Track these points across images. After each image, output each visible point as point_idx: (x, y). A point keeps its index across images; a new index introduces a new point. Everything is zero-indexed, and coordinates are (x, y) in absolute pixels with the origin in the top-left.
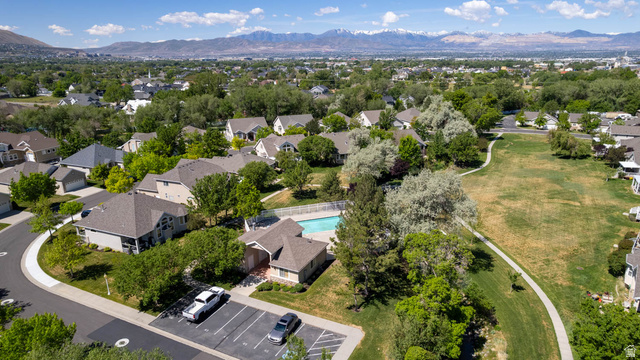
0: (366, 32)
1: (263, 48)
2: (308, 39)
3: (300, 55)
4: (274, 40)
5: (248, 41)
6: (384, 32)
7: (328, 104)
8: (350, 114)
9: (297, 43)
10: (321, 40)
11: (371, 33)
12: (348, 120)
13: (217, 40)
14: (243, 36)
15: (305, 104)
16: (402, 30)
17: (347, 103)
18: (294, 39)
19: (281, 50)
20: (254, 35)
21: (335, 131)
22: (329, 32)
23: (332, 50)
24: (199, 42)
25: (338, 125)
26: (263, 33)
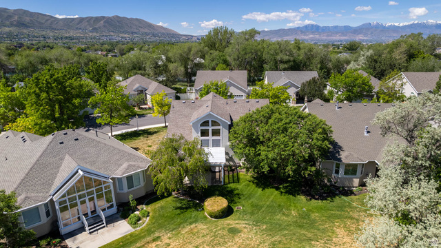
0: (396, 24)
1: (311, 36)
2: (347, 30)
3: (339, 41)
4: (320, 31)
5: (301, 31)
6: (414, 24)
7: (348, 62)
8: (380, 75)
9: (337, 33)
10: (357, 31)
11: (401, 25)
12: (376, 85)
13: (279, 30)
14: (298, 28)
15: (316, 61)
16: (431, 21)
17: (376, 61)
18: (335, 30)
19: (324, 38)
20: (306, 27)
21: (349, 99)
22: (364, 25)
23: (365, 38)
24: (267, 32)
25: (356, 90)
26: (312, 25)
